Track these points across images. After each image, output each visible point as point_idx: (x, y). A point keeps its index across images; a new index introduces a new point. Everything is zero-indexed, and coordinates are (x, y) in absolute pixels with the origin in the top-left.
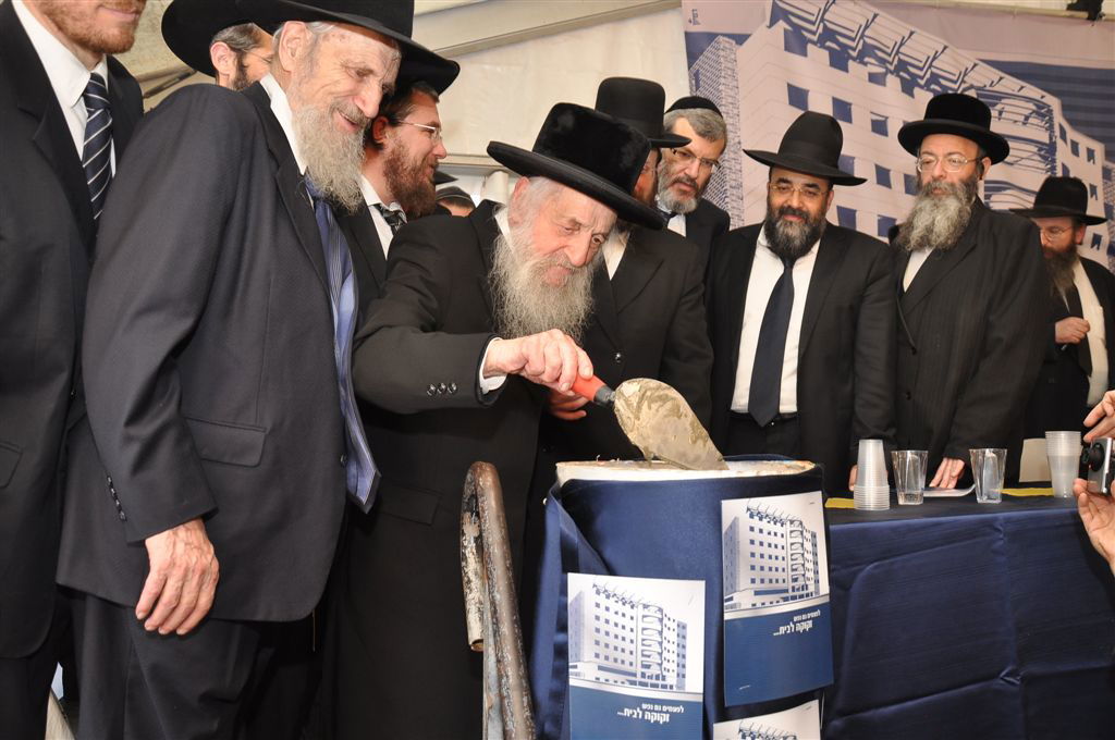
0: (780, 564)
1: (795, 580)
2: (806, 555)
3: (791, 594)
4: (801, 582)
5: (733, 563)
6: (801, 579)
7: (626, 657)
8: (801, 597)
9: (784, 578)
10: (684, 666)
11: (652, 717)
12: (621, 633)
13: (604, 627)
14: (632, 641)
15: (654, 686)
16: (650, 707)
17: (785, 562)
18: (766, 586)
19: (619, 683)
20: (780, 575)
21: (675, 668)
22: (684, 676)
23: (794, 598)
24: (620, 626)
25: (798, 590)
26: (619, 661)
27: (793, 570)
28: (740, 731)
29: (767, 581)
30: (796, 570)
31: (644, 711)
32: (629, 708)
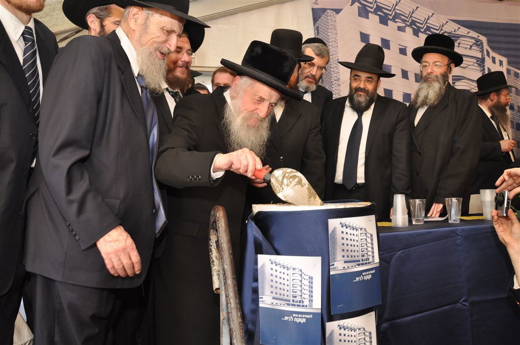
0: (356, 248)
1: (363, 256)
2: (368, 244)
3: (361, 262)
4: (366, 257)
5: (334, 248)
6: (366, 255)
7: (286, 293)
8: (366, 264)
9: (358, 255)
10: (312, 296)
11: (298, 320)
12: (283, 282)
13: (275, 279)
14: (288, 285)
15: (298, 306)
16: (297, 315)
17: (358, 248)
18: (349, 259)
19: (282, 305)
20: (356, 254)
21: (308, 297)
22: (312, 301)
23: (363, 264)
24: (282, 278)
25: (365, 260)
26: (282, 295)
27: (362, 251)
28: (339, 326)
29: (350, 256)
30: (363, 251)
31: (294, 317)
32: (287, 316)
